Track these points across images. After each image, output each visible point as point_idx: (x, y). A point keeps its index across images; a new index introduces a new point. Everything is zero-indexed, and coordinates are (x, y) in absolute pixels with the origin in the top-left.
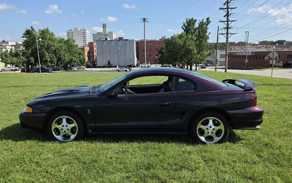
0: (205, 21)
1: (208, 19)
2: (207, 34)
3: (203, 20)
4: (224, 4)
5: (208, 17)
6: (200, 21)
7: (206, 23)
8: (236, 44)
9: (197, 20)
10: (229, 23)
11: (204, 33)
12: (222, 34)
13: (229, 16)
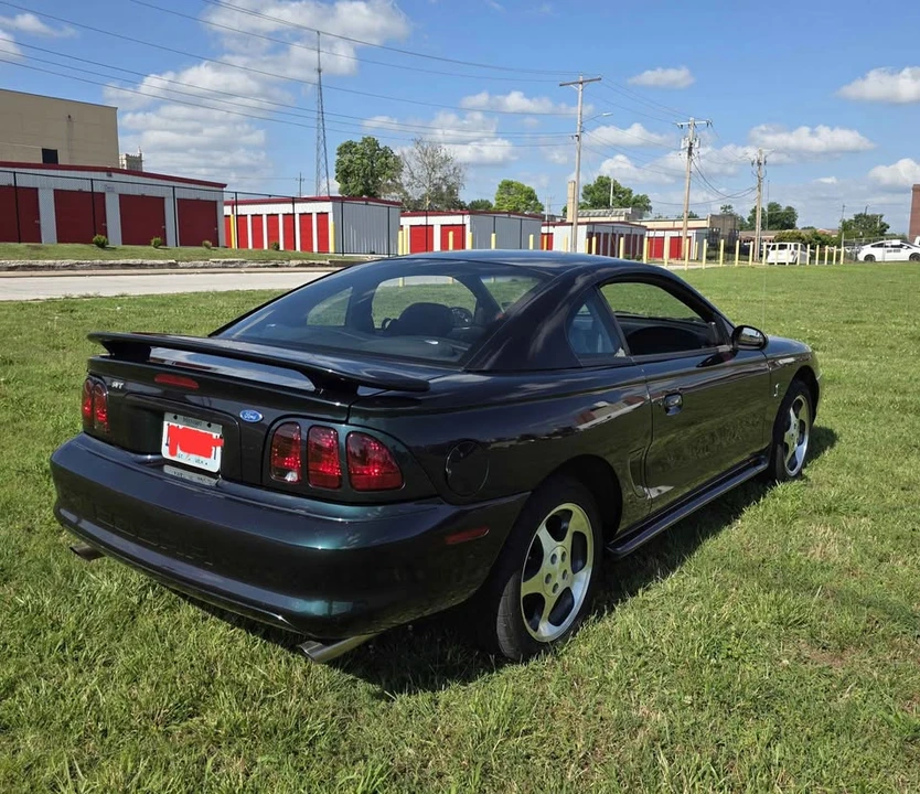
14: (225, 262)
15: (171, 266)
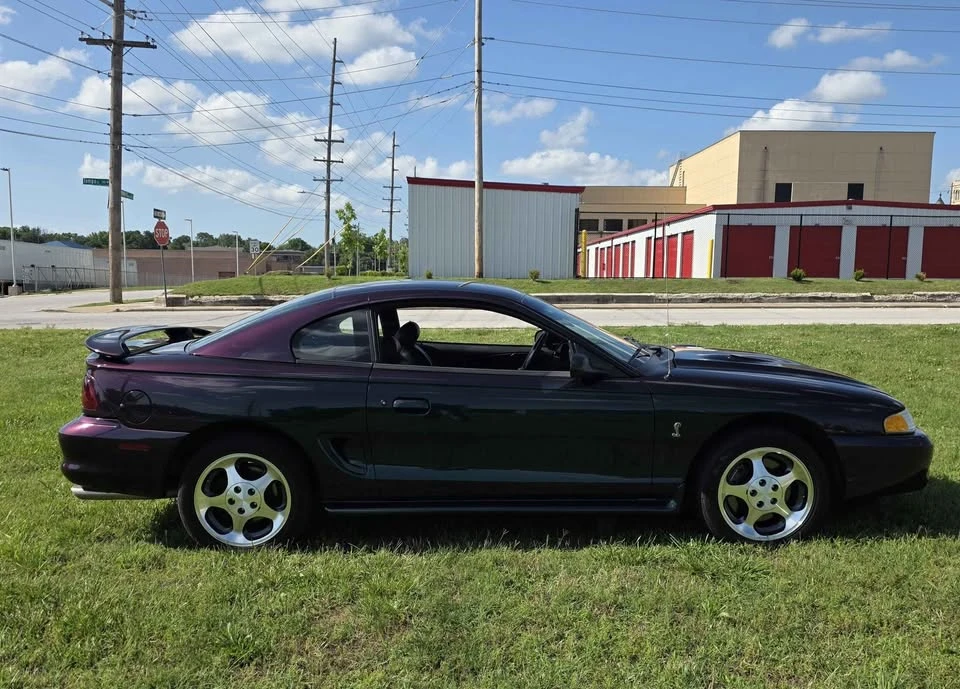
14: (933, 296)
15: (865, 299)
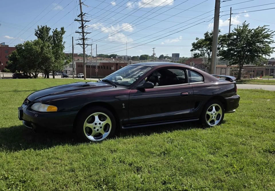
0: (59, 30)
1: (62, 29)
2: (62, 43)
3: (56, 29)
4: (78, 16)
5: (62, 27)
6: (53, 30)
7: (61, 32)
8: (79, 55)
9: (51, 29)
10: (85, 34)
11: (59, 42)
12: (79, 44)
13: (84, 28)
